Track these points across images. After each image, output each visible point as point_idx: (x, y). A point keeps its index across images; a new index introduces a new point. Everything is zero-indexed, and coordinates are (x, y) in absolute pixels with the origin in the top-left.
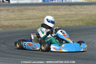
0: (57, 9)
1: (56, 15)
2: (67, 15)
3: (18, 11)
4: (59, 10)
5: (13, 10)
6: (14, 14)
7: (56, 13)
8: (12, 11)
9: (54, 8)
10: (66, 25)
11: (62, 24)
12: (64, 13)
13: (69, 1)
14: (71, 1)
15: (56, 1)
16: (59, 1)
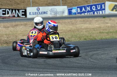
0: (88, 22)
1: (88, 29)
2: (100, 28)
4: (90, 23)
7: (87, 26)
9: (84, 21)
11: (96, 36)
12: (97, 26)
13: (102, 13)
14: (105, 13)
15: (86, 14)
16: (89, 13)
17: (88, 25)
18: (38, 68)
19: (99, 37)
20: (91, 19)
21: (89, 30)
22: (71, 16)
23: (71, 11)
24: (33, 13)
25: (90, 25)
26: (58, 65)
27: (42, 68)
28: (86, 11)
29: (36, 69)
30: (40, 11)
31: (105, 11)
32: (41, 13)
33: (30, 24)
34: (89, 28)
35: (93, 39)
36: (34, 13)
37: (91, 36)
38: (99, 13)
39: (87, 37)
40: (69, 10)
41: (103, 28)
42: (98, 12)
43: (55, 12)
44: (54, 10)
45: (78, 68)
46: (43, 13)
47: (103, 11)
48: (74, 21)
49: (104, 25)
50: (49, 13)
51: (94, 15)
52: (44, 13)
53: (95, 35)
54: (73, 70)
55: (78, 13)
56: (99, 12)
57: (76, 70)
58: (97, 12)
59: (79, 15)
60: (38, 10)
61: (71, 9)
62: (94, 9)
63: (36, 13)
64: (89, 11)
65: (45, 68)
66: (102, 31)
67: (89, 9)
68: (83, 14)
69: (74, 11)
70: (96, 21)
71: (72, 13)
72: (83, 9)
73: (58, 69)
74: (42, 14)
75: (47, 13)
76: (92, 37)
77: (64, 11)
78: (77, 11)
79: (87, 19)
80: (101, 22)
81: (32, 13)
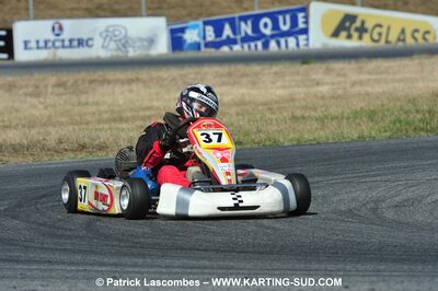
0: (245, 80)
3: (61, 90)
4: (254, 84)
5: (37, 87)
6: (41, 103)
7: (243, 95)
8: (31, 89)
9: (230, 74)
10: (297, 136)
11: (279, 131)
12: (280, 92)
13: (298, 45)
14: (307, 45)
15: (237, 48)
16: (249, 47)
17: (244, 91)
18: (65, 250)
19: (291, 136)
20: (256, 68)
21: (248, 108)
22: (180, 55)
23: (181, 38)
24: (38, 42)
25: (254, 92)
26: (142, 240)
27: (80, 252)
28: (238, 37)
29: (58, 256)
30: (66, 35)
31: (307, 39)
32: (67, 43)
33: (27, 86)
34: (250, 102)
35: (268, 143)
36: (42, 44)
37: (259, 131)
38: (287, 46)
39: (247, 134)
40: (173, 32)
41: (303, 103)
42: (282, 41)
43: (120, 40)
44: (117, 33)
45: (217, 251)
46: (75, 43)
47: (302, 38)
48: (193, 76)
49: (305, 90)
50: (98, 42)
51: (265, 52)
52: (81, 43)
53: (276, 127)
54: (198, 259)
55: (208, 45)
56: (286, 42)
57: (210, 259)
58: (278, 43)
59: (212, 52)
60: (57, 31)
61: (182, 30)
62: (267, 32)
63: (50, 44)
64: (246, 39)
65: (92, 252)
66: (298, 113)
67: (246, 28)
68: (225, 49)
69: (191, 36)
70: (276, 73)
71: (186, 46)
72: (227, 31)
73: (143, 256)
74: (71, 46)
75: (90, 43)
76: (263, 136)
77: (156, 35)
78: (204, 38)
79: (241, 68)
80: (296, 77)
81: (33, 44)
